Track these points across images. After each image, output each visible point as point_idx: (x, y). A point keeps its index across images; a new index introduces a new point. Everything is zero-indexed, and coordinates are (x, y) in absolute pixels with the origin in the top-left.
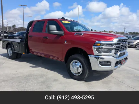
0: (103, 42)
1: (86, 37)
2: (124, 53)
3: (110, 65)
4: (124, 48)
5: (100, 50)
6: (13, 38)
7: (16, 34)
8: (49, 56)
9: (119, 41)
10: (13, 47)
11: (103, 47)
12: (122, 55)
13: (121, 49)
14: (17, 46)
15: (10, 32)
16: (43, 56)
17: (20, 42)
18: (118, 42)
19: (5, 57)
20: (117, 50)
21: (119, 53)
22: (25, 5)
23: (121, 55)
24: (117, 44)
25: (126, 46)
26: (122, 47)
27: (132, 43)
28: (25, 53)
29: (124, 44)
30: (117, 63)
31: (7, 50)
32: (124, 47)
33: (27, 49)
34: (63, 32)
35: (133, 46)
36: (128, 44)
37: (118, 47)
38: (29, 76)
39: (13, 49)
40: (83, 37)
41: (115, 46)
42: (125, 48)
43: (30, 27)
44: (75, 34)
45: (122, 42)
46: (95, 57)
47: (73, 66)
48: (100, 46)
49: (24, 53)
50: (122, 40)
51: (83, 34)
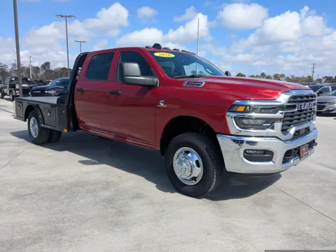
0: (252, 103)
1: (212, 91)
2: (308, 130)
3: (270, 159)
4: (305, 118)
5: (245, 121)
6: (42, 93)
7: (49, 85)
8: (125, 137)
9: (292, 100)
10: (40, 116)
11: (254, 115)
12: (302, 136)
13: (298, 119)
14: (49, 114)
15: (36, 81)
16: (111, 137)
17: (56, 103)
18: (289, 102)
19: (22, 140)
20: (289, 123)
21: (292, 131)
22: (70, 16)
23: (297, 135)
24: (288, 107)
25: (310, 113)
26: (299, 115)
27: (330, 103)
28: (69, 129)
29: (306, 106)
30: (289, 155)
31: (27, 123)
32: (306, 114)
33: (73, 120)
34: (156, 80)
35: (333, 110)
36: (316, 107)
37: (291, 114)
38: (77, 184)
39: (41, 121)
40: (205, 90)
41: (282, 113)
42: (310, 116)
43: (80, 68)
44: (185, 84)
45: (302, 102)
46: (235, 141)
47: (180, 163)
48: (245, 111)
49: (65, 131)
50: (301, 97)
51: (204, 83)
